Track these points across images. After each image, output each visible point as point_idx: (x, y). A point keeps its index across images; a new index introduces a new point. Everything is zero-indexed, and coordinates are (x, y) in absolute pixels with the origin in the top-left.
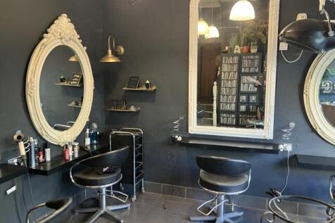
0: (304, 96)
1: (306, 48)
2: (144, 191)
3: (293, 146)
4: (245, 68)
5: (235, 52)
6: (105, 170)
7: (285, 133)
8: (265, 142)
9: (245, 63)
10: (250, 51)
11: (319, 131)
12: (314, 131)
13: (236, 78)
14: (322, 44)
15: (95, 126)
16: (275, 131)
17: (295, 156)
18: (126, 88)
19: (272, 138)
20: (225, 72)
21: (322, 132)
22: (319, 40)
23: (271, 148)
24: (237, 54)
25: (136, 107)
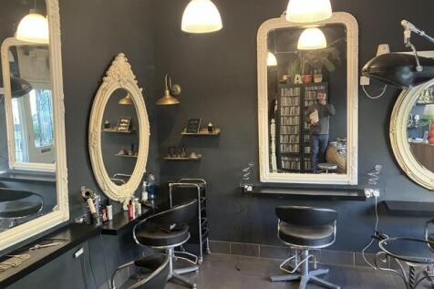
0: (391, 135)
1: (390, 83)
2: (209, 252)
3: (380, 192)
4: (309, 101)
5: (296, 82)
6: (172, 227)
7: (371, 177)
8: (348, 188)
9: (309, 95)
10: (313, 81)
11: (409, 173)
12: (403, 173)
13: (298, 113)
14: (409, 79)
15: (152, 178)
16: (360, 175)
17: (384, 202)
18: (184, 133)
19: (356, 184)
20: (284, 107)
21: (413, 174)
22: (406, 75)
23: (355, 195)
24: (298, 85)
25: (197, 154)
